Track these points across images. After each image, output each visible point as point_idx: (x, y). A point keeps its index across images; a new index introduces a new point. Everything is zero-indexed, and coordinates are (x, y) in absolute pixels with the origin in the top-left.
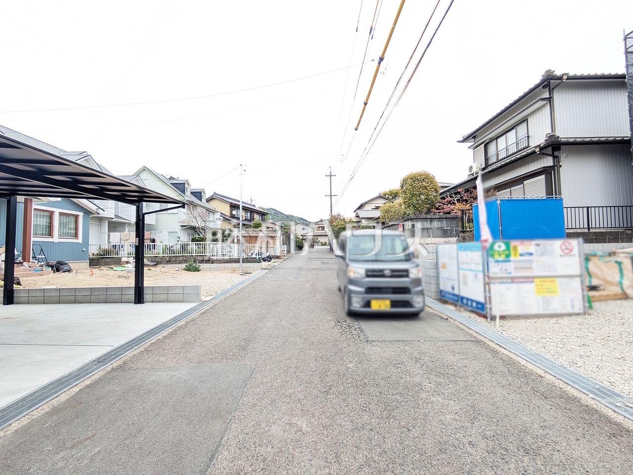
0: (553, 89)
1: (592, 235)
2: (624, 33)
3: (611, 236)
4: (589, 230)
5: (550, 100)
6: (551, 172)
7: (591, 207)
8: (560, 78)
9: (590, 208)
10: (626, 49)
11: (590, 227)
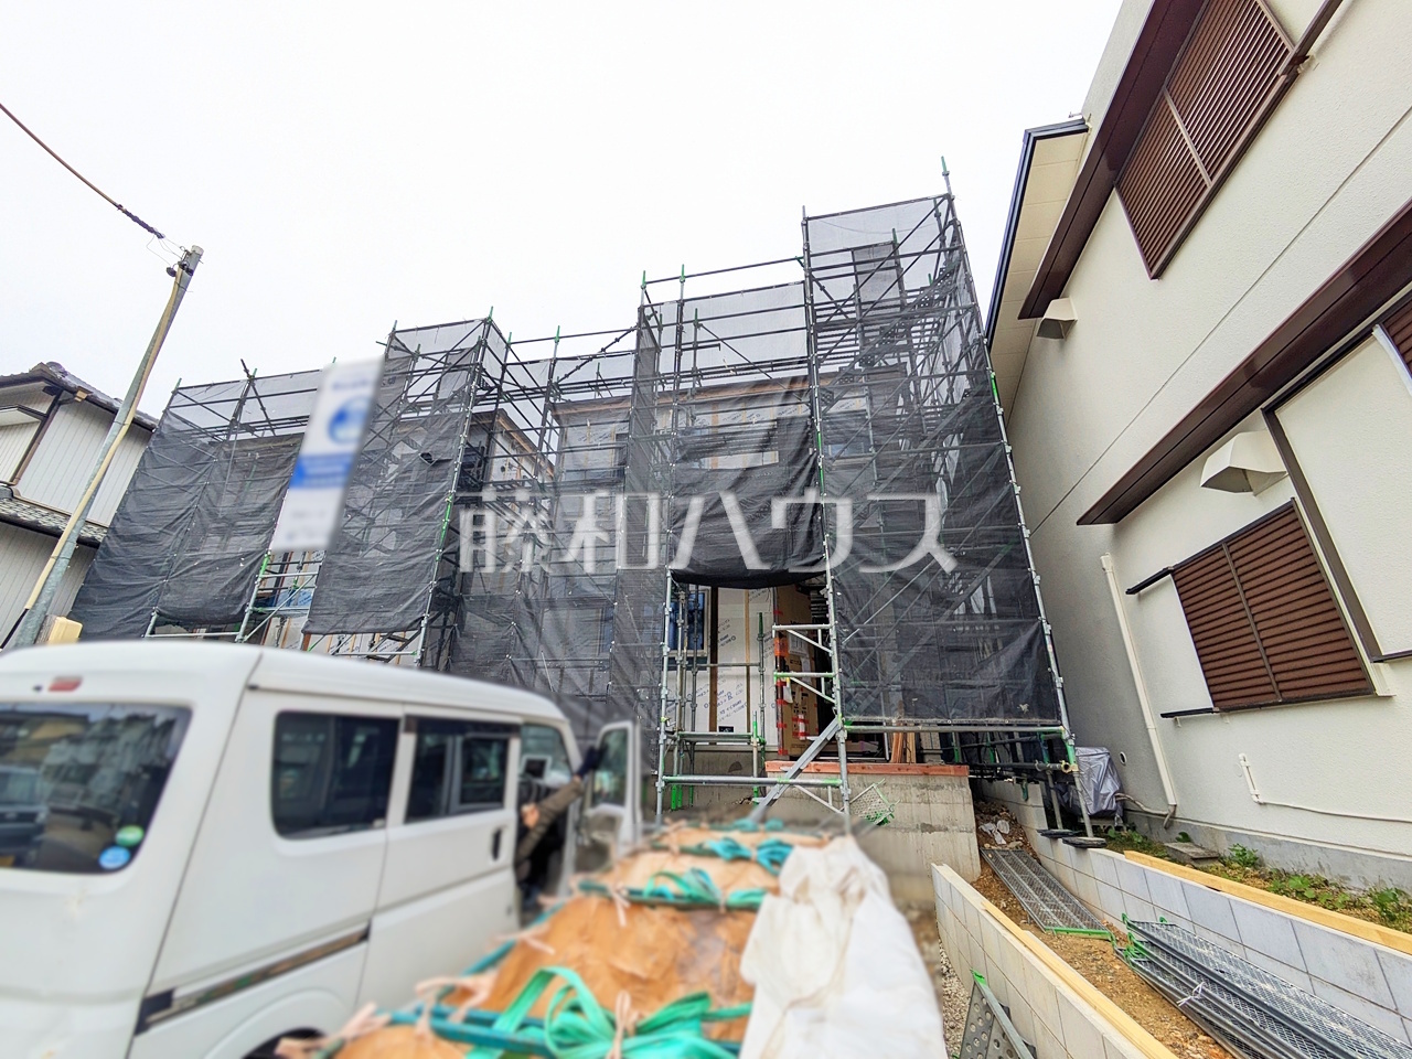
0: (60, 404)
2: (177, 385)
5: (45, 420)
8: (75, 391)
10: (169, 407)
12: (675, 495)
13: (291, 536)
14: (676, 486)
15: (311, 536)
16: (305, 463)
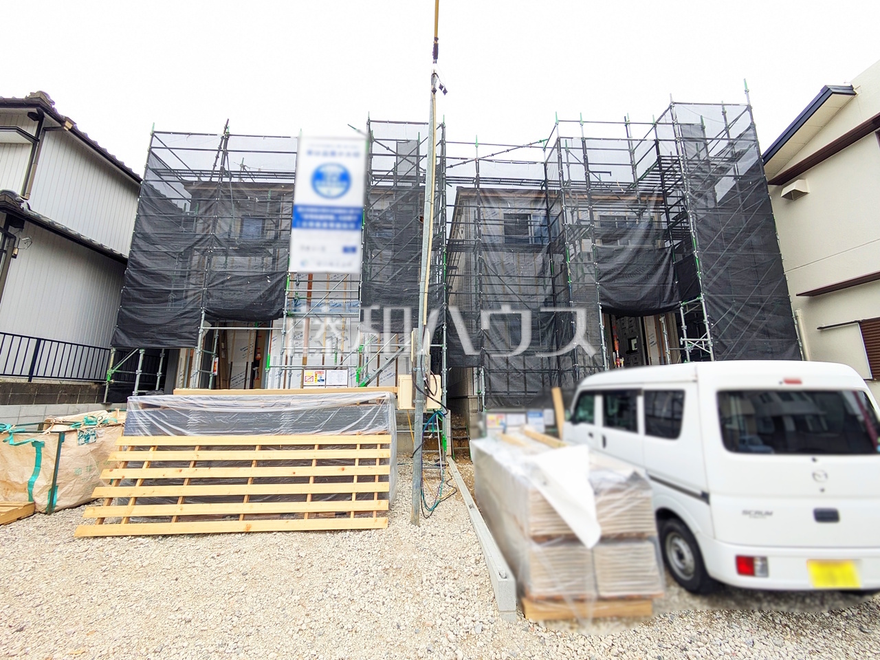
0: (46, 129)
1: (32, 390)
3: (65, 393)
4: (30, 380)
5: (36, 142)
7: (45, 340)
8: (62, 121)
9: (42, 342)
11: (34, 374)
12: (598, 262)
13: (303, 263)
14: (598, 257)
15: (319, 264)
16: (300, 210)
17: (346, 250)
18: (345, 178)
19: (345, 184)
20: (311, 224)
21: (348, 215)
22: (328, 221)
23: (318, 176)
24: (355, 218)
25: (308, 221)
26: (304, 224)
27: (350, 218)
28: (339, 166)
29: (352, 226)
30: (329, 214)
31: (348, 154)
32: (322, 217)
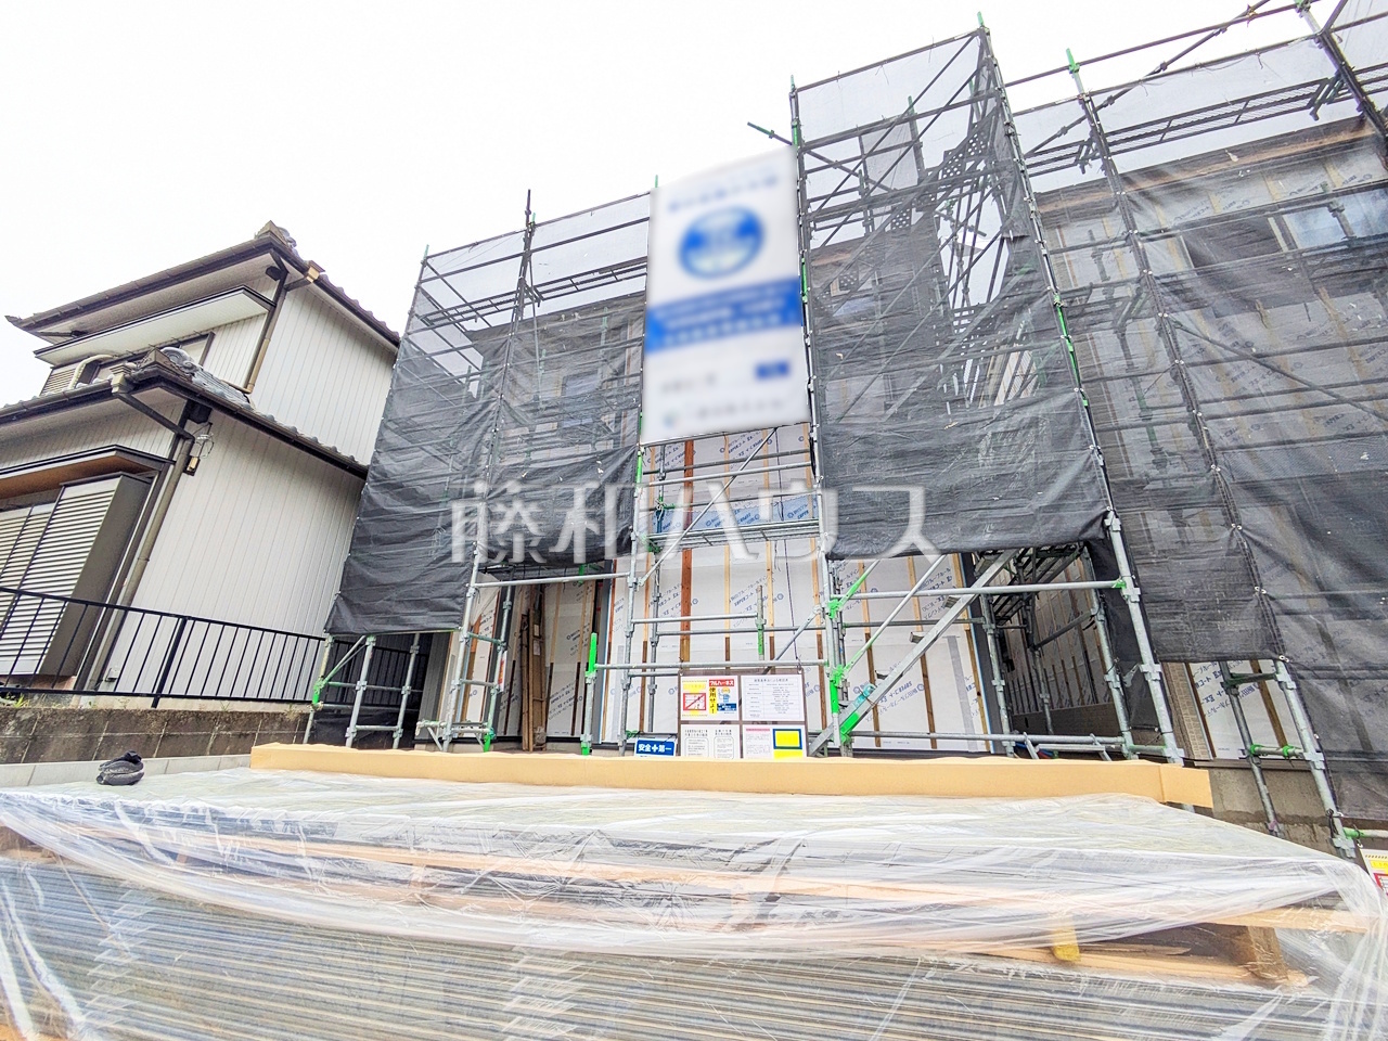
0: (287, 289)
1: (154, 724)
2: (426, 252)
3: (228, 729)
4: (155, 704)
5: (273, 307)
6: (152, 478)
7: (195, 619)
8: (303, 269)
9: (190, 623)
10: (421, 281)
11: (165, 691)
13: (669, 421)
15: (703, 413)
16: (659, 316)
17: (764, 372)
18: (750, 230)
19: (750, 240)
20: (683, 336)
21: (761, 299)
22: (718, 322)
23: (694, 242)
24: (780, 303)
25: (676, 332)
26: (669, 339)
27: (766, 305)
28: (735, 210)
29: (774, 319)
30: (718, 306)
31: (753, 186)
32: (704, 317)
